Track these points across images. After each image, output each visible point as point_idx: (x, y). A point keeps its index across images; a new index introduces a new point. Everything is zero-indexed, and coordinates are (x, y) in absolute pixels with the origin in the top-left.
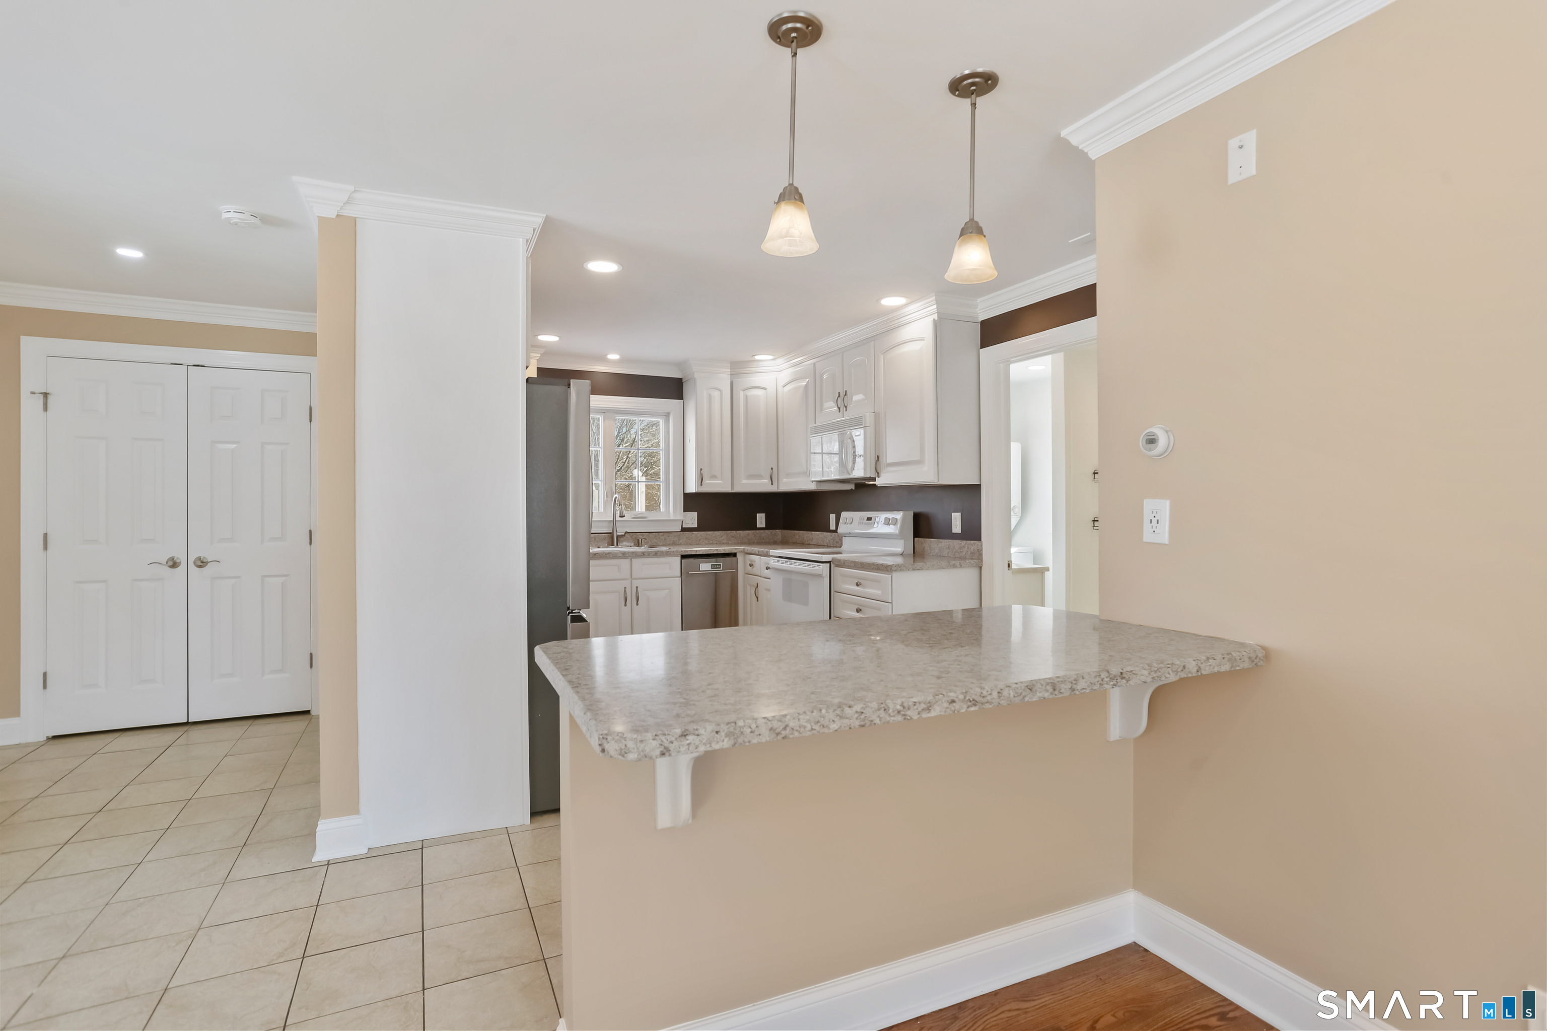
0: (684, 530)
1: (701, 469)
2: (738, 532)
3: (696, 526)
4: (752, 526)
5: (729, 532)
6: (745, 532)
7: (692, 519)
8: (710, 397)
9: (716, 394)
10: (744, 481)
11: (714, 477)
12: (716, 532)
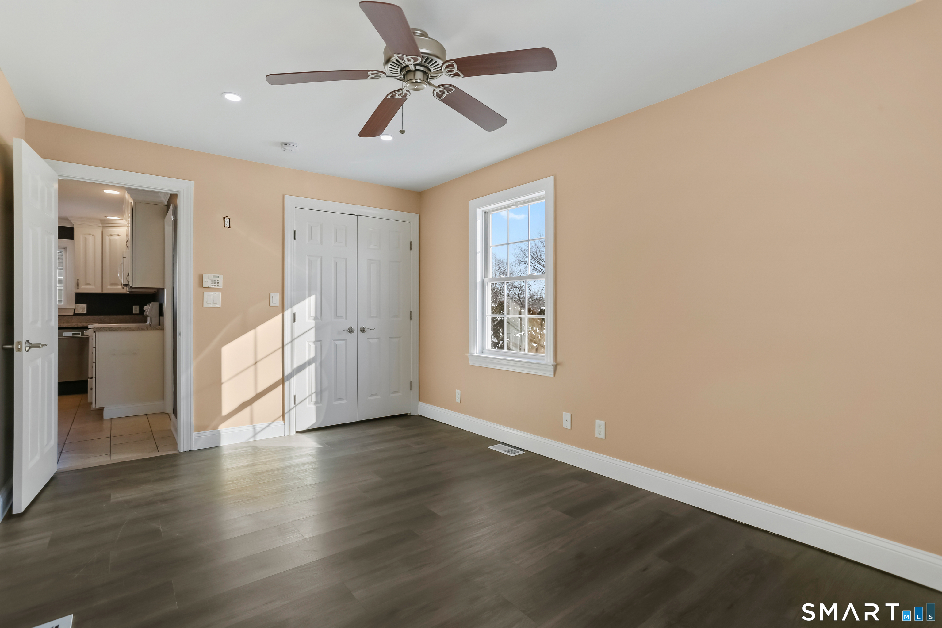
0: (75, 314)
1: (78, 280)
2: (118, 316)
3: (85, 312)
4: (130, 312)
5: (111, 316)
6: (123, 316)
7: (83, 308)
8: (85, 239)
9: (90, 239)
10: (109, 287)
11: (89, 284)
12: (100, 316)
